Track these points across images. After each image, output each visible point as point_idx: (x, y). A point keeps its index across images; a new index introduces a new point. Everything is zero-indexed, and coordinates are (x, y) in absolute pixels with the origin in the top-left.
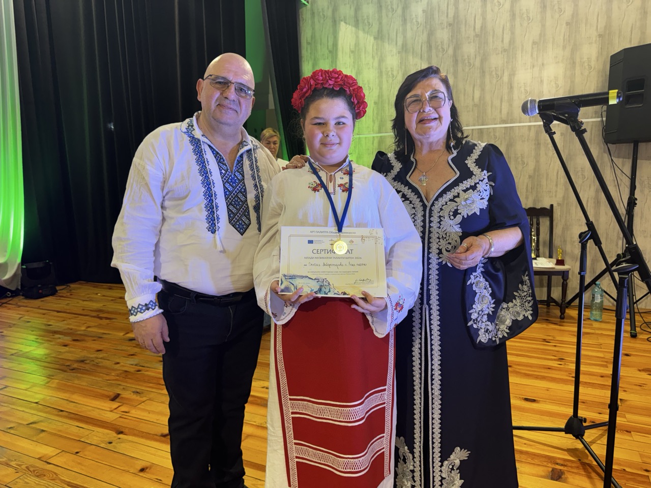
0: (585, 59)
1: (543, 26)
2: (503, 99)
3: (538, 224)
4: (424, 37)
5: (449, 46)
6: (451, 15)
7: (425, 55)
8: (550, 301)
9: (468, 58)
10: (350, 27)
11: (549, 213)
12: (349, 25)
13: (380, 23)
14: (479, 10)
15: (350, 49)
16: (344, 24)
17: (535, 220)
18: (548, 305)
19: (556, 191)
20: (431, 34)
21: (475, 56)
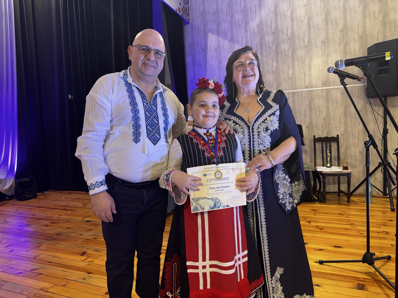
0: (352, 50)
1: (327, 32)
2: (306, 75)
3: (330, 147)
4: (258, 40)
5: (273, 45)
6: (273, 27)
7: (259, 50)
8: (340, 192)
9: (284, 51)
10: (215, 35)
11: (336, 139)
12: (214, 34)
13: (232, 33)
14: (290, 24)
15: (215, 48)
16: (211, 34)
17: (328, 144)
18: (339, 195)
19: (340, 127)
21: (289, 50)
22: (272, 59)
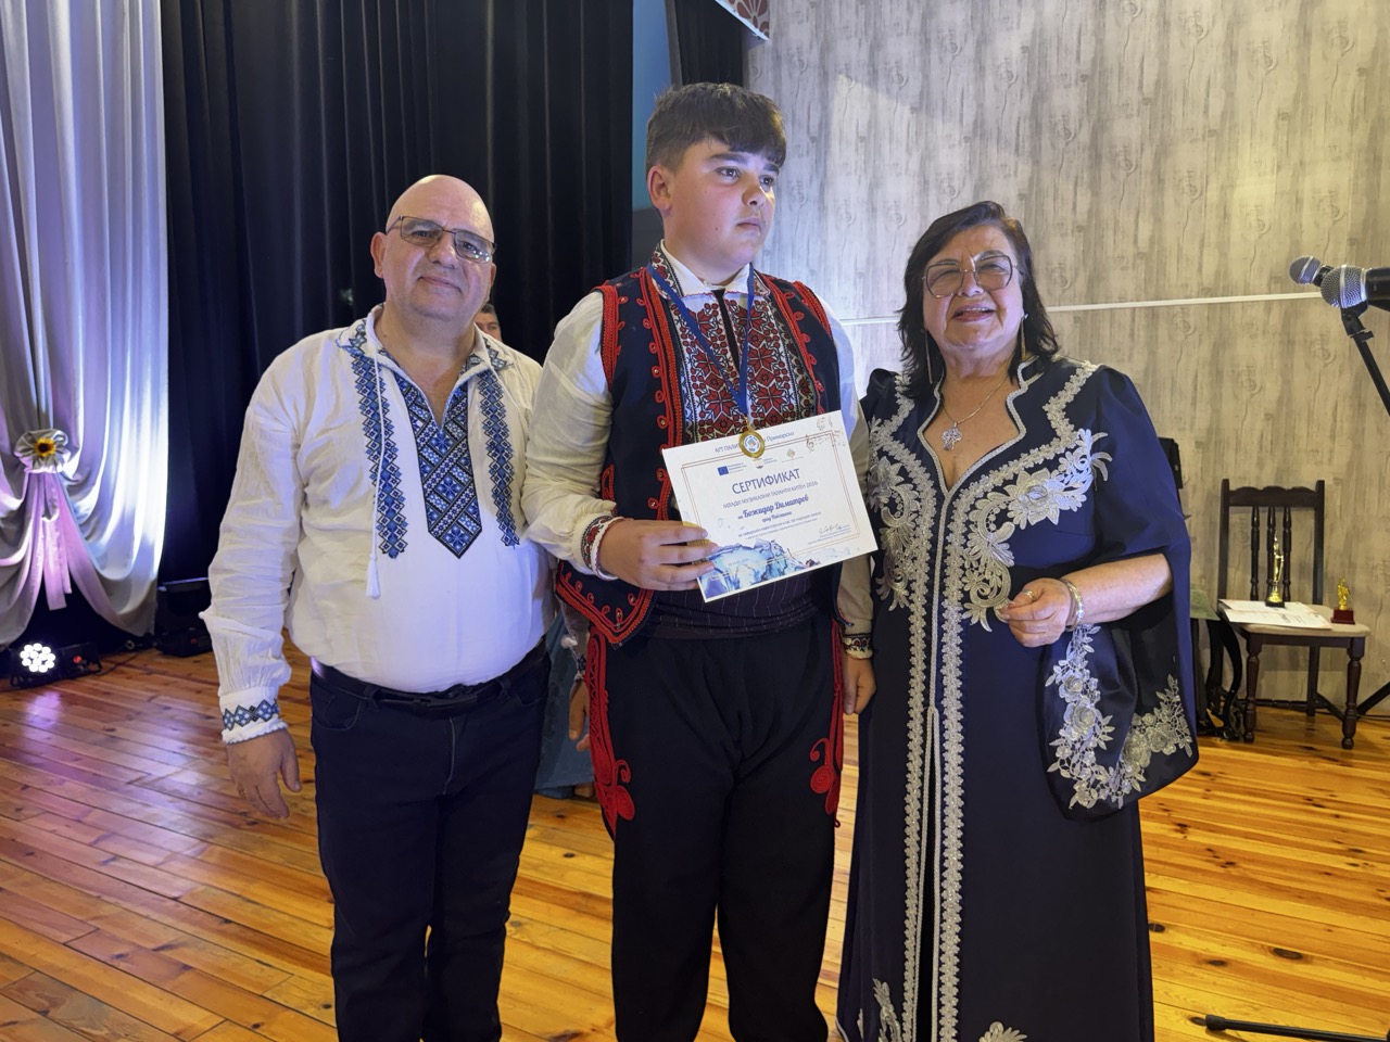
1: (1304, 77)
2: (1206, 241)
3: (1287, 525)
4: (1025, 105)
5: (1080, 126)
6: (1087, 55)
7: (1027, 145)
8: (1314, 702)
9: (1125, 150)
10: (859, 85)
11: (1312, 499)
12: (856, 81)
13: (926, 77)
14: (1153, 44)
15: (857, 133)
16: (845, 80)
17: (1280, 517)
18: (1311, 714)
19: (1332, 451)
20: (1040, 98)
21: (1142, 145)
22: (1077, 178)
